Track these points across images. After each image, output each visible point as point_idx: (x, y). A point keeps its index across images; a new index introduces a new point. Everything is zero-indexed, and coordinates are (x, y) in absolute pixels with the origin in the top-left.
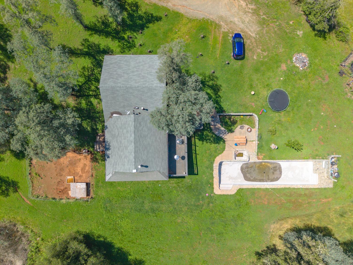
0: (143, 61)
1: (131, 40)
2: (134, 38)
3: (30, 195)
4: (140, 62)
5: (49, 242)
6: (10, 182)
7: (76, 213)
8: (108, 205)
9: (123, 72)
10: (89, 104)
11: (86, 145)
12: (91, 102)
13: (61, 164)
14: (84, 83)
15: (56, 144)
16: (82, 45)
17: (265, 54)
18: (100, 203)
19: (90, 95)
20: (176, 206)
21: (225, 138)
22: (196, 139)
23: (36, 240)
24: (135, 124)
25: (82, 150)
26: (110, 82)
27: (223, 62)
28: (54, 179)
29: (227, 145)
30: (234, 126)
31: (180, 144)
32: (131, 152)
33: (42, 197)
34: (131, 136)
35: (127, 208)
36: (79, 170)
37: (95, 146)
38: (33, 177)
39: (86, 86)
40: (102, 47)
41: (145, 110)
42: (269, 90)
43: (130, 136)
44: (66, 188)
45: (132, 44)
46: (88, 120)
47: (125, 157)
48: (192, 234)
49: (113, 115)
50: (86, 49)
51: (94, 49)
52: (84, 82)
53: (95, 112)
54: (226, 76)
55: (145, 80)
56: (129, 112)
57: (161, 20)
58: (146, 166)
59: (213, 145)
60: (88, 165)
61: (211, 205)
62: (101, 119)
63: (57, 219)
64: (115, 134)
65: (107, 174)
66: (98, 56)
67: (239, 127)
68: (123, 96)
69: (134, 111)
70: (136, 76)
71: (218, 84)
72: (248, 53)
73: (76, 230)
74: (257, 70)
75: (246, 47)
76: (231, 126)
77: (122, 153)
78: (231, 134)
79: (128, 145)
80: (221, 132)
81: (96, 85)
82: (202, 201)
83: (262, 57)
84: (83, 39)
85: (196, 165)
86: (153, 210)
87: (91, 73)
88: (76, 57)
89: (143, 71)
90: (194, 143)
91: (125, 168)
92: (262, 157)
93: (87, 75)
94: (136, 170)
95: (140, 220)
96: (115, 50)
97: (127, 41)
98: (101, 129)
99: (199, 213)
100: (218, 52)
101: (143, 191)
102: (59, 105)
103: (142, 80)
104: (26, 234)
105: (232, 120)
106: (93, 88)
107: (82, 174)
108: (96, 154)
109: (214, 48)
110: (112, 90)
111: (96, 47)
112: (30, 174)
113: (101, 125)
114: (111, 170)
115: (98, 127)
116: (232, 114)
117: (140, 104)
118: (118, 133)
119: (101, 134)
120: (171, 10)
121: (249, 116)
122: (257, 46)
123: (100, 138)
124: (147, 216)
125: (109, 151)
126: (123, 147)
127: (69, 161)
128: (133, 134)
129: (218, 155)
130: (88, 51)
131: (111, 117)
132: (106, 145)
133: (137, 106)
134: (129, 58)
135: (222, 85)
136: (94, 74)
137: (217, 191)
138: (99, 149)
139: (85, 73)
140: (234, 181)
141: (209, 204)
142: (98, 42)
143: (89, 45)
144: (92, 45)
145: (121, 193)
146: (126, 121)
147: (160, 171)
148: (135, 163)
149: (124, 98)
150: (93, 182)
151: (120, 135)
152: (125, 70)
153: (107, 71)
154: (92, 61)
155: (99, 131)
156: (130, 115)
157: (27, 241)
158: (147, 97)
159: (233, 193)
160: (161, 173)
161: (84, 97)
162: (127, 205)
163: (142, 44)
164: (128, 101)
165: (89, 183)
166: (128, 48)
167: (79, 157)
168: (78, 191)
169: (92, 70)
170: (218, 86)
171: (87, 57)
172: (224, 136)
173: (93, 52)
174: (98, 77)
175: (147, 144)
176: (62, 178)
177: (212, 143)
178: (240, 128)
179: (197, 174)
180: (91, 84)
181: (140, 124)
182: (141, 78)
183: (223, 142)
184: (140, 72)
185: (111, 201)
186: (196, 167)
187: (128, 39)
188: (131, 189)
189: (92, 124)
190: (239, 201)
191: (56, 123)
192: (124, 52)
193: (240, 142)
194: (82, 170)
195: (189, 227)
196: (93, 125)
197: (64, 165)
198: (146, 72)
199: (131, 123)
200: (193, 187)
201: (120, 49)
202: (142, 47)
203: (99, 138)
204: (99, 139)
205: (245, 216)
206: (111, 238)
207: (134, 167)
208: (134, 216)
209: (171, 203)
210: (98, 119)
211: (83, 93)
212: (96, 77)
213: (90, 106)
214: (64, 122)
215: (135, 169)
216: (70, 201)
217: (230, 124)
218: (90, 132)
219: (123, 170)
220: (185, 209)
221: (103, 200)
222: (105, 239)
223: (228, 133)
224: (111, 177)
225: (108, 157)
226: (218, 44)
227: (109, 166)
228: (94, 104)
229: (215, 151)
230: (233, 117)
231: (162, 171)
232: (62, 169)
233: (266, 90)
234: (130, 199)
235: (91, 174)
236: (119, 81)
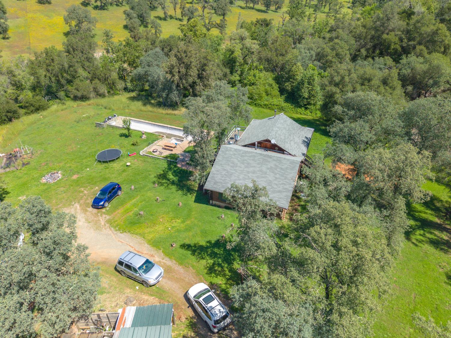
9: (266, 175)
17: (82, 189)
21: (182, 152)
24: (270, 134)
26: (285, 164)
27: (137, 192)
29: (184, 149)
32: (281, 123)
34: (277, 131)
47: (289, 126)
57: (184, 244)
58: (270, 119)
64: (295, 143)
76: (169, 156)
77: (291, 129)
79: (282, 128)
83: (89, 187)
103: (246, 158)
120: (161, 251)
125: (305, 140)
128: (274, 130)
152: (264, 177)
153: (287, 181)
175: (263, 128)
181: (264, 136)
183: (186, 151)
184: (245, 169)
198: (237, 168)
207: (281, 116)
217: (169, 158)
225: (306, 137)
227: (308, 133)
231: (256, 121)
236: (275, 162)
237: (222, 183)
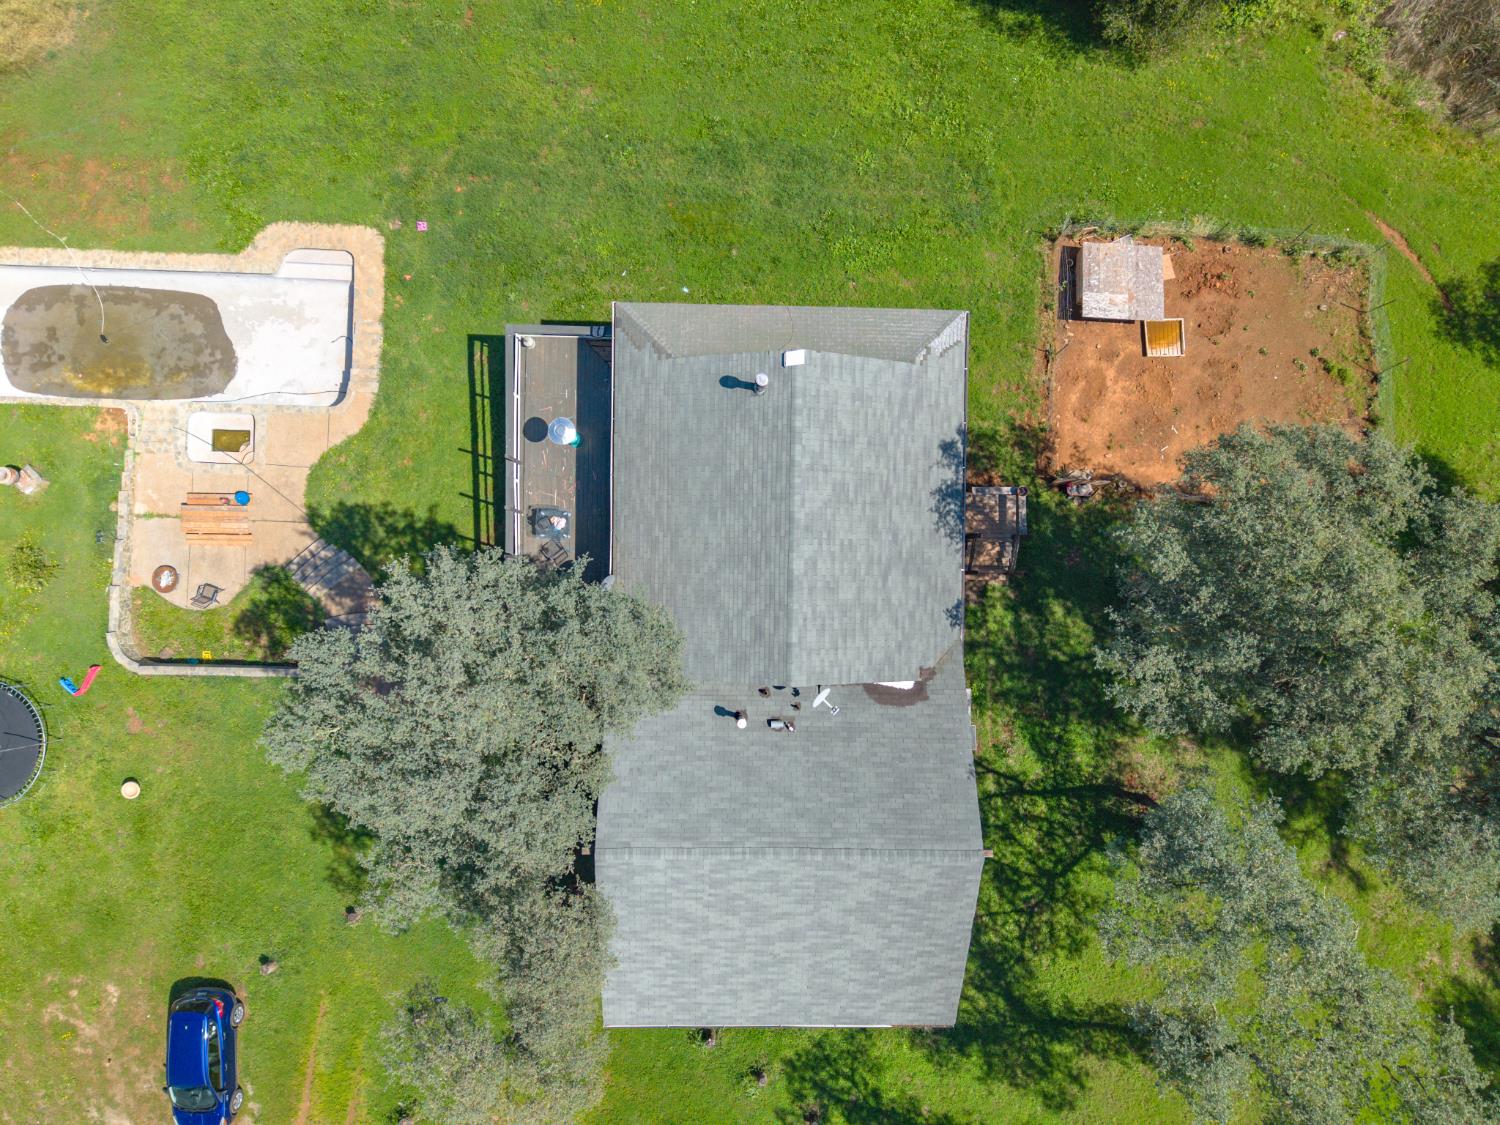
0: (733, 993)
1: (811, 1102)
2: (793, 1114)
3: (1377, 264)
4: (755, 987)
5: (1286, 15)
6: (1481, 337)
7: (1139, 160)
8: (969, 198)
9: (849, 937)
10: (1052, 746)
11: (1074, 519)
12: (1043, 755)
13: (1210, 423)
14: (1076, 860)
15: (1245, 523)
16: (1084, 1078)
17: (53, 1011)
18: (1013, 211)
19: (1044, 794)
20: (601, 171)
21: (310, 535)
22: (471, 535)
23: (1349, 30)
24: (788, 631)
25: (1098, 497)
26: (921, 881)
27: (298, 972)
28: (1249, 347)
29: (300, 500)
30: (254, 603)
31: (546, 510)
32: (811, 468)
33: (1314, 255)
34: (812, 563)
35: (866, 173)
36: (1118, 390)
37: (1023, 511)
38: (1361, 360)
39: (1066, 845)
40: (974, 1063)
41: (730, 714)
42: (43, 805)
43: (815, 564)
44: (1188, 296)
45: (803, 1079)
46: (1062, 658)
47: (852, 442)
48: (521, 19)
49: (917, 683)
50: (1060, 1055)
51: (1015, 1055)
52: (1075, 869)
53: (1023, 699)
54: (285, 888)
55: (718, 891)
56: (817, 703)
58: (732, 387)
59: (371, 501)
60: (1069, 414)
61: (404, 170)
62: (992, 662)
63: (1239, 136)
64: (906, 573)
65: (960, 352)
66: (997, 1013)
67: (223, 599)
68: (851, 795)
69: (796, 707)
70: (774, 911)
71: (330, 843)
72: (155, 1019)
73: (1139, 71)
74: (106, 918)
75: (162, 1052)
76: (270, 602)
77: (868, 464)
78: (270, 561)
79: (829, 511)
80: (323, 571)
81: (1012, 853)
82: (454, 194)
83: (74, 993)
84: (1072, 1107)
85: (478, 390)
86: (726, 156)
87: (1036, 919)
88: (1117, 1009)
89: (733, 940)
90: (483, 513)
91: (854, 381)
92: (98, 426)
93: (1061, 905)
94: (789, 362)
95: (798, 106)
96: (900, 1045)
97: (831, 1097)
98: (993, 606)
99: (474, 129)
100: (322, 1028)
101: (775, 260)
102: (1212, 746)
103: (736, 888)
104: (1403, 62)
105: (264, 640)
106: (1029, 837)
107: (1104, 365)
108: (1024, 471)
109: (345, 1052)
110: (910, 832)
111: (1007, 1067)
112: (1376, 379)
113: (992, 626)
114: (932, 375)
115: (1009, 618)
116: (257, 673)
117: (756, 748)
118: (885, 580)
119: (995, 578)
121: (164, 657)
122: (98, 1056)
123: (999, 560)
124: (760, 125)
125: (945, 481)
126: (860, 500)
127: (1167, 438)
128: (796, 573)
129: (349, 442)
130: (1051, 1041)
131: (927, 675)
132: (961, 518)
133: (776, 737)
134: (815, 1009)
135: (308, 838)
136: (1019, 911)
137: (367, 241)
138: (1003, 499)
139: (1072, 921)
140: (277, 296)
141: (417, 176)
142: (991, 1093)
143: (1043, 1074)
144: (1028, 1076)
145: (896, 255)
146: (837, 649)
147: (655, 356)
148: (791, 406)
149: (847, 785)
150: (1046, 322)
151: (876, 570)
152: (837, 947)
153: (940, 942)
154: (1029, 987)
155: (1004, 595)
156: (814, 684)
157: (1395, 27)
158: (712, 789)
159: (271, 229)
160: (649, 345)
161: (1077, 784)
162: (864, 194)
163: (746, 1080)
164: (826, 764)
165: (1063, 315)
166: (827, 1058)
167: (1115, 460)
168: (1126, 277)
169: (1031, 937)
170: (331, 835)
171: (1056, 1007)
172: (313, 548)
173: (1023, 1035)
174: (1002, 895)
175: (724, 513)
176: (1207, 351)
177: (379, 509)
178: (217, 590)
179: (472, 339)
180: (1040, 856)
181: (759, 633)
182: (742, 903)
183: (319, 516)
184: (750, 932)
185: (954, 215)
186: (478, 383)
187: (824, 1107)
188: (840, 277)
189: (1042, 635)
190: (247, 184)
191: (1240, 654)
192: (853, 1037)
193: (219, 514)
194: (1101, 391)
195: (533, 56)
196: (1036, 627)
197: (1194, 421)
198: (712, 935)
199: (811, 637)
200: (502, 268)
201: (875, 1053)
202: (751, 1059)
203: (1004, 561)
204: (1000, 555)
205: (215, 102)
206: (958, 22)
207: (799, 383)
208: (829, 129)
209: (625, 188)
210: (1007, 658)
211: (1084, 809)
212: (1010, 895)
213: (1049, 737)
214: (1188, 658)
215: (791, 368)
216: (1167, 228)
217: (273, 616)
218: (1051, 591)
219: (862, 369)
220: (553, 156)
221: (995, 225)
222: (989, 18)
223: (290, 562)
224: (938, 334)
225: (947, 447)
226: (321, 1075)
227: (946, 396)
228: (1027, 745)
229: (364, 465)
230: (259, 654)
231: (647, 357)
232: (1206, 395)
233: (59, 800)
234: (850, 221)
235: (1056, 366)
236: (872, 883)
237: (669, 998)
